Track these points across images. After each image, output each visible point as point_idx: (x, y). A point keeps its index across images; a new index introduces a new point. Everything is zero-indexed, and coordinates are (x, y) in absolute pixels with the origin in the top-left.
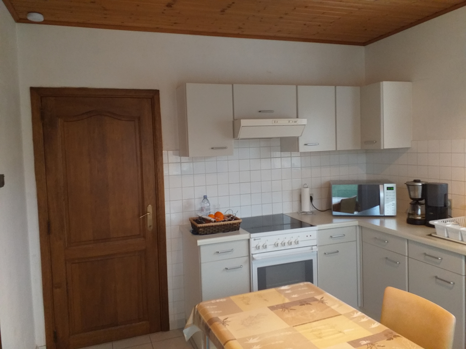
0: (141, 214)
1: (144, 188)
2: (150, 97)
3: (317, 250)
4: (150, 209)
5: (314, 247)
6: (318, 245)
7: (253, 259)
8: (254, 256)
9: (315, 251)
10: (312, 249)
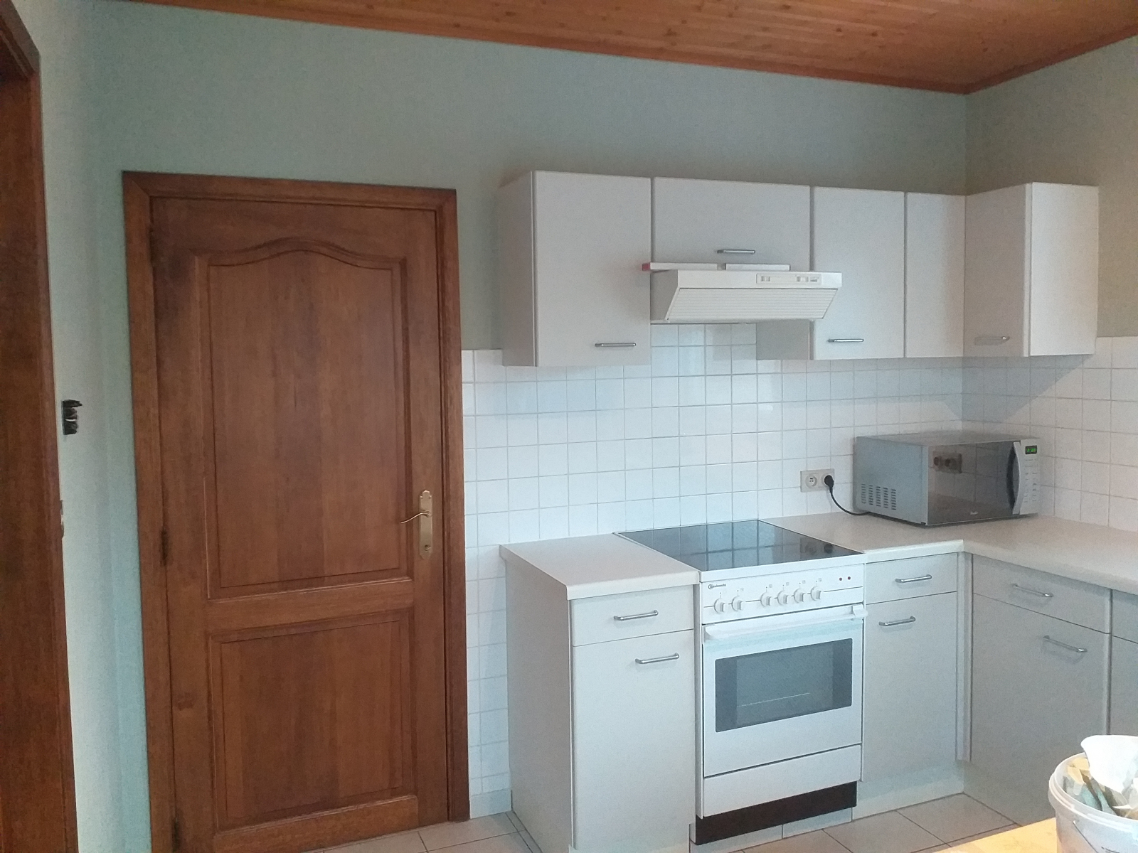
0: (403, 515)
1: (413, 445)
2: (432, 208)
3: (865, 614)
4: (427, 502)
5: (855, 608)
6: (865, 603)
7: (707, 636)
8: (708, 629)
9: (858, 619)
10: (852, 612)
